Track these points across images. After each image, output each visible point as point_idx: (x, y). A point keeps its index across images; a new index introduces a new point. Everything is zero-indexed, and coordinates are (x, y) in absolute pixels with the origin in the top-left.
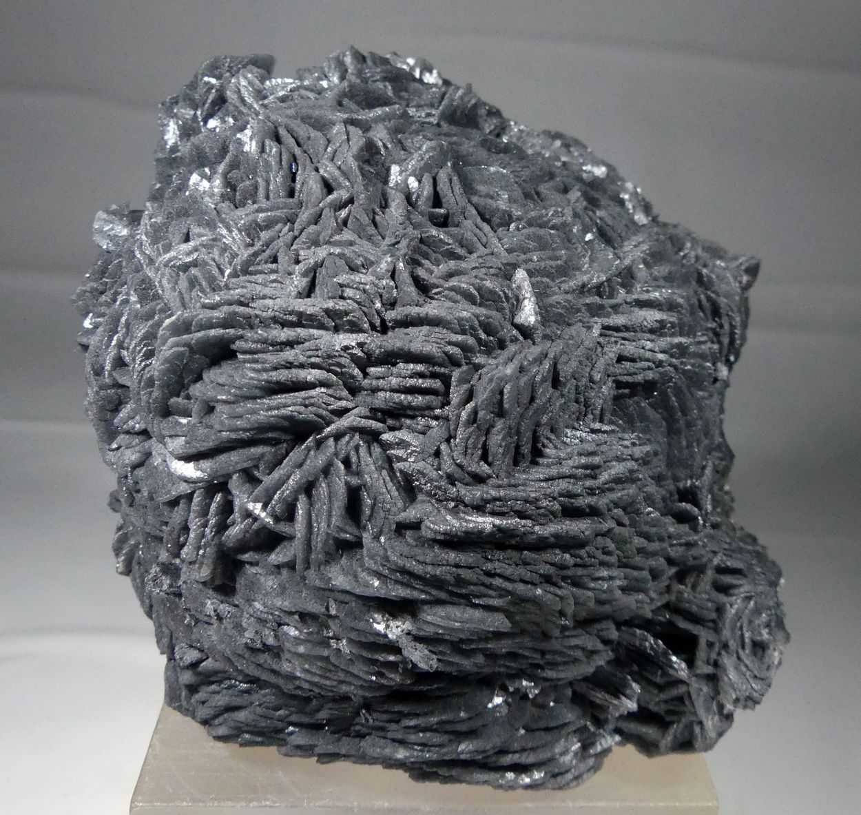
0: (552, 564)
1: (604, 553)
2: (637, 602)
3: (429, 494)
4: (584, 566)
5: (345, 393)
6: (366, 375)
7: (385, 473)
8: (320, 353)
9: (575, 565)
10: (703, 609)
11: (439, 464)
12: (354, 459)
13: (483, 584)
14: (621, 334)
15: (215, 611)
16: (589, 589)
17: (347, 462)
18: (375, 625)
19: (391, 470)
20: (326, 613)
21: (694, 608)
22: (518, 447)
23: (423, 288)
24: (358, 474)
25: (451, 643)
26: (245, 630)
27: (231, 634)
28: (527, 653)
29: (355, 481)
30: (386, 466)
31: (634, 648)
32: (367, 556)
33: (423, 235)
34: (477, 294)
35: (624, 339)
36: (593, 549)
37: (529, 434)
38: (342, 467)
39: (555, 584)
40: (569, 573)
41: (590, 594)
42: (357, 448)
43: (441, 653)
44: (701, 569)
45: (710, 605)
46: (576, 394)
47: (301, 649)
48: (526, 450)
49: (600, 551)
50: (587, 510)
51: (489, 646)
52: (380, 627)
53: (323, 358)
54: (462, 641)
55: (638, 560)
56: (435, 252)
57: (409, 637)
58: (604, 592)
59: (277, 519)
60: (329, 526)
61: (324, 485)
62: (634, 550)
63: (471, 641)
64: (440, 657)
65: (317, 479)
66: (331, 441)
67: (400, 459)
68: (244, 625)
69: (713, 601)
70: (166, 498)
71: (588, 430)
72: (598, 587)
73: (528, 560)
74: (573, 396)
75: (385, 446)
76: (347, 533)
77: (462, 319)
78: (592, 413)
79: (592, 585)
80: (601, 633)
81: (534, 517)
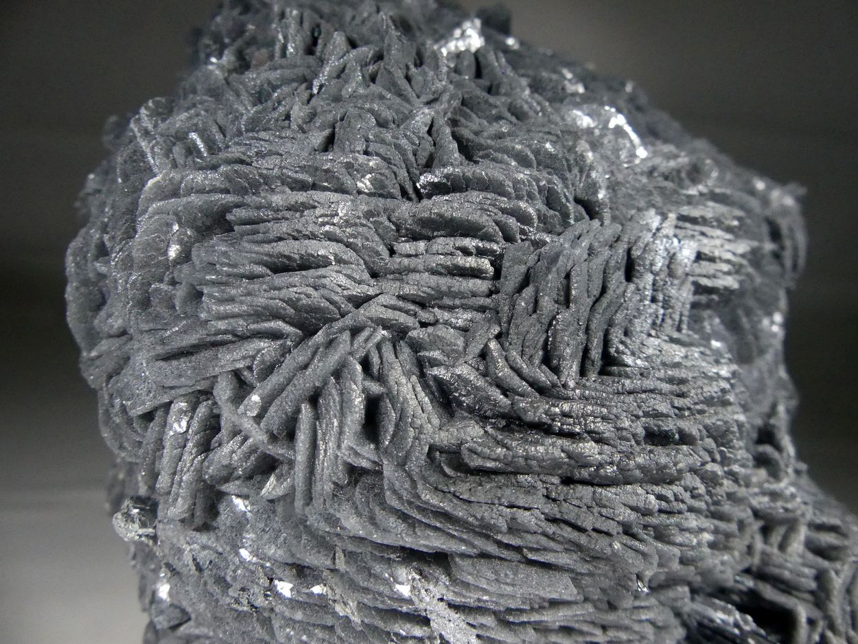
0: (633, 508)
1: (693, 497)
2: (723, 563)
3: (471, 410)
4: (669, 513)
5: (366, 276)
6: (392, 252)
7: (414, 378)
8: (336, 220)
9: (661, 511)
10: (798, 575)
11: (487, 368)
12: (375, 360)
13: (545, 534)
14: (698, 228)
15: (194, 560)
16: (674, 544)
17: (366, 363)
18: (398, 587)
19: (422, 375)
20: (332, 567)
21: (787, 574)
22: (586, 351)
23: (467, 150)
24: (381, 379)
25: (495, 613)
26: (228, 586)
27: (211, 591)
28: (585, 628)
29: (376, 388)
30: (416, 370)
31: (711, 625)
32: (389, 489)
33: (465, 96)
34: (534, 158)
35: (703, 234)
36: (681, 489)
37: (600, 334)
38: (359, 368)
39: (634, 536)
40: (654, 520)
41: (676, 551)
42: (378, 347)
43: (482, 626)
44: (791, 525)
45: (807, 571)
46: (654, 290)
47: (299, 616)
48: (595, 354)
49: (688, 494)
50: (677, 436)
51: (545, 618)
52: (404, 590)
53: (341, 227)
54: (509, 611)
55: (727, 507)
56: (479, 117)
57: (441, 604)
58: (693, 548)
59: (273, 438)
60: (339, 447)
61: (334, 391)
62: (725, 495)
63: (521, 611)
64: (480, 632)
65: (325, 383)
66: (346, 336)
67: (434, 363)
68: (228, 579)
69: (811, 567)
70: (140, 410)
71: (666, 338)
72: (687, 541)
73: (604, 502)
74: (648, 293)
75: (416, 347)
76: (364, 458)
77: (519, 182)
78: (671, 317)
79: (679, 539)
80: (675, 604)
81: (612, 442)
